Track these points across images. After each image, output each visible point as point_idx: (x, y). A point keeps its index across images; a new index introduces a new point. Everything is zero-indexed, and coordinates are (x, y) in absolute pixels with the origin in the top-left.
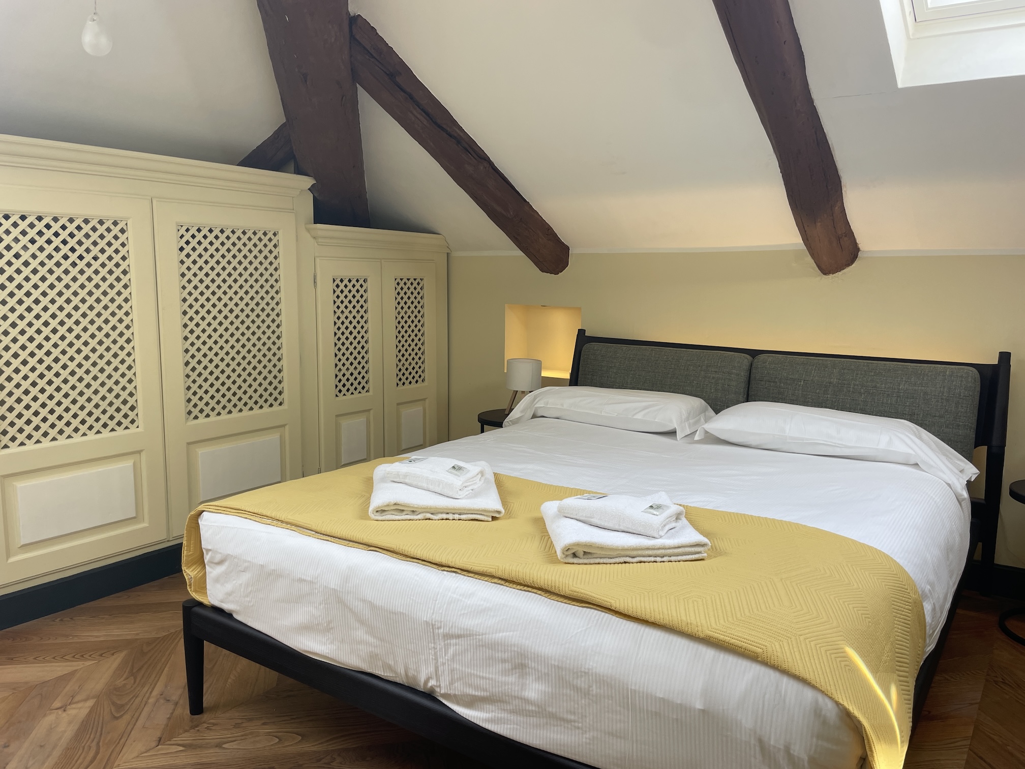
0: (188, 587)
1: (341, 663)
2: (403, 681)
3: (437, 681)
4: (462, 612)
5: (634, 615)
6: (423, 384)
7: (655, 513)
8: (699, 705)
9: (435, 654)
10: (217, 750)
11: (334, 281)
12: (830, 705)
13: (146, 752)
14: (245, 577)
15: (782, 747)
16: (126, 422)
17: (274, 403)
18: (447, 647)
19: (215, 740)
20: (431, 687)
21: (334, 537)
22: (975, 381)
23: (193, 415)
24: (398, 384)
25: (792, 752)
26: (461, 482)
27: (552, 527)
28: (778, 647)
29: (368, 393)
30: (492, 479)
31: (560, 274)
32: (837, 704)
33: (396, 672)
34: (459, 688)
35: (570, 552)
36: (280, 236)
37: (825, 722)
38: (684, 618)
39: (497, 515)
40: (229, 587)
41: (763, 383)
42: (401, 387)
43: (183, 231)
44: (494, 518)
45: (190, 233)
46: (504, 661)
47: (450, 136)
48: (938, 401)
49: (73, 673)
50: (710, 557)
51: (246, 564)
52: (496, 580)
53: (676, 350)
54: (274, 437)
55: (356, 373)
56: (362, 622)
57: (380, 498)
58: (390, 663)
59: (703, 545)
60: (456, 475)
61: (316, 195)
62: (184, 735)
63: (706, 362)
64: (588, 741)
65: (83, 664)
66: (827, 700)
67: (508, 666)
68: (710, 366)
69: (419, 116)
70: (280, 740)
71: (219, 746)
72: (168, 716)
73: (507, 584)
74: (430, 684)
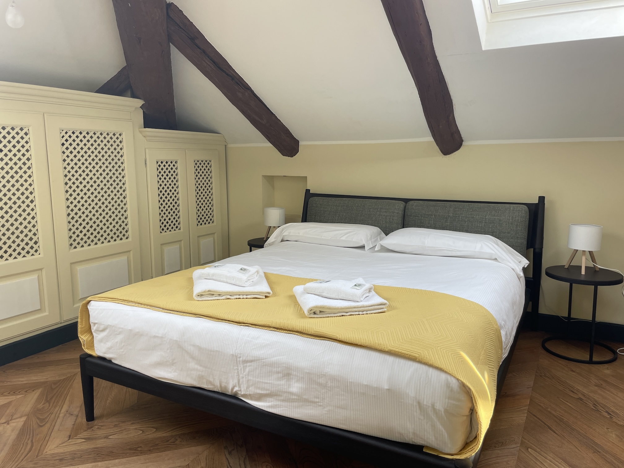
0: (83, 346)
1: (181, 383)
2: (218, 390)
3: (239, 387)
4: (253, 347)
5: (350, 342)
6: (213, 224)
7: (358, 288)
8: (386, 387)
9: (238, 372)
10: (105, 440)
11: (157, 163)
12: (454, 381)
13: (62, 444)
14: (120, 338)
15: (430, 405)
16: (32, 251)
17: (123, 237)
18: (245, 368)
19: (103, 435)
20: (236, 391)
21: (174, 311)
22: (526, 212)
23: (73, 246)
24: (198, 225)
25: (435, 407)
26: (246, 277)
27: (300, 299)
28: (426, 353)
29: (179, 231)
30: (263, 275)
31: (294, 157)
32: (458, 380)
33: (214, 385)
34: (252, 390)
35: (312, 312)
36: (123, 136)
37: (452, 391)
38: (377, 342)
39: (268, 295)
40: (109, 344)
41: (412, 217)
42: (200, 226)
43: (63, 133)
44: (266, 297)
45: (68, 134)
46: (278, 373)
47: (227, 74)
48: (506, 224)
49: (9, 403)
50: (388, 311)
51: (120, 330)
52: (271, 329)
53: (363, 200)
54: (124, 258)
55: (172, 219)
56: (193, 358)
57: (199, 288)
58: (211, 380)
59: (384, 304)
60: (243, 273)
61: (144, 110)
62: (84, 433)
63: (380, 206)
64: (326, 412)
65: (16, 397)
66: (453, 378)
67: (280, 375)
68: (382, 209)
69: (209, 63)
70: (143, 432)
71: (106, 437)
72: (73, 423)
73: (278, 330)
74: (235, 390)
